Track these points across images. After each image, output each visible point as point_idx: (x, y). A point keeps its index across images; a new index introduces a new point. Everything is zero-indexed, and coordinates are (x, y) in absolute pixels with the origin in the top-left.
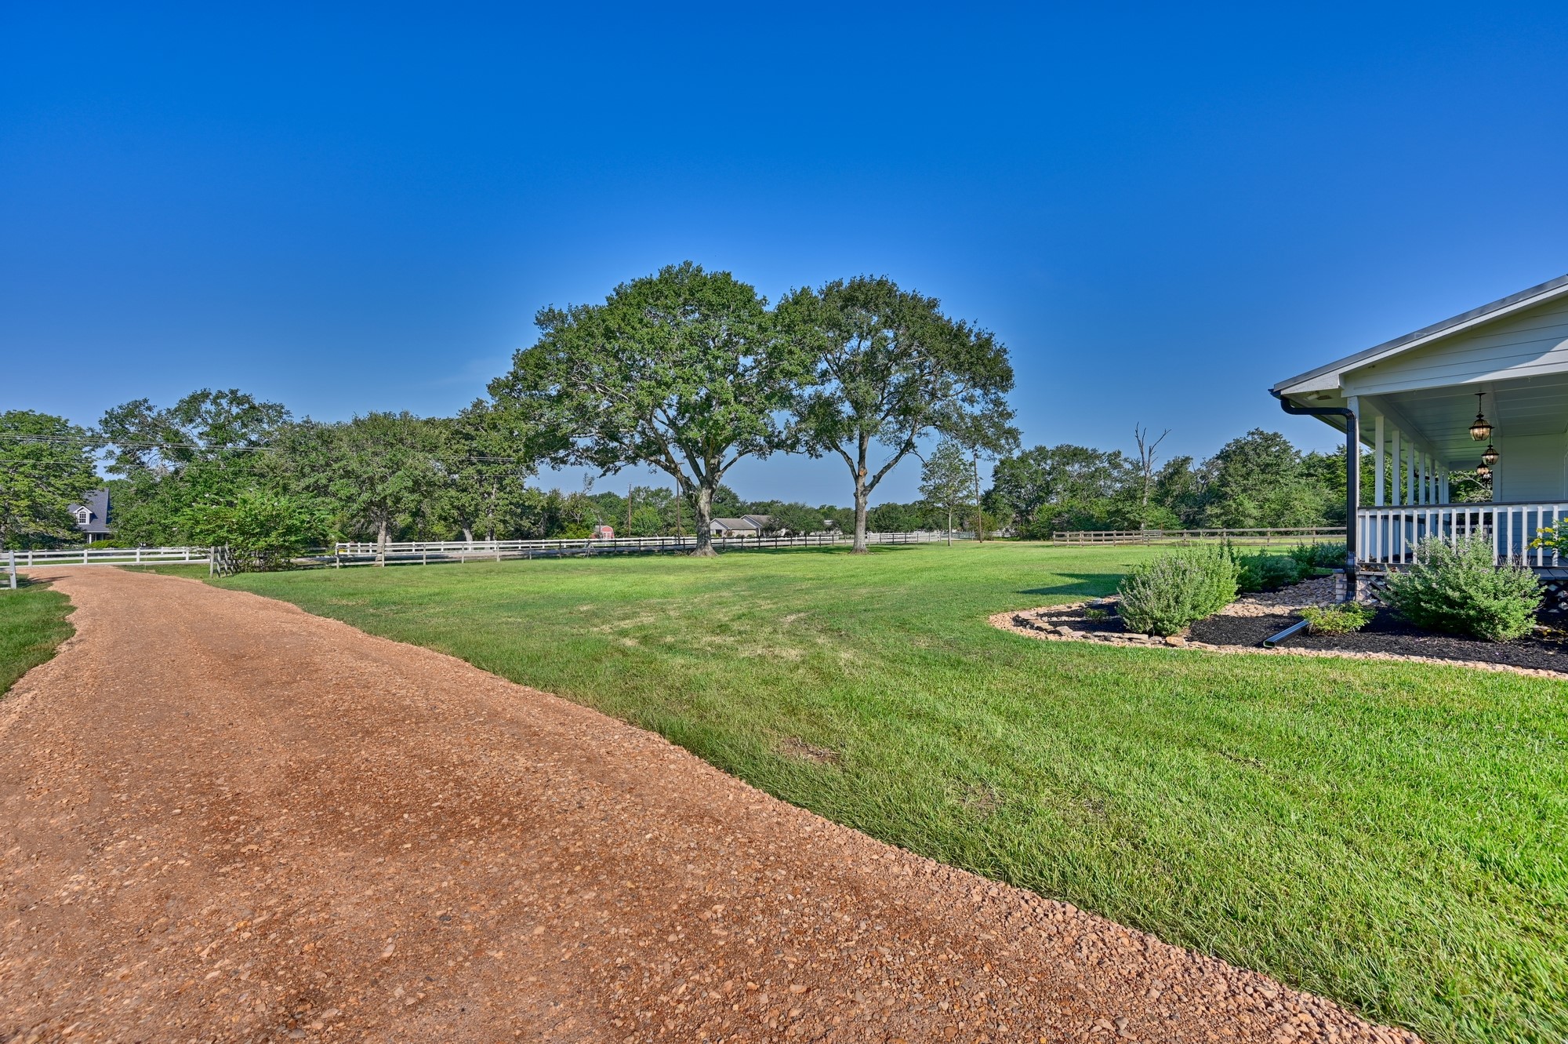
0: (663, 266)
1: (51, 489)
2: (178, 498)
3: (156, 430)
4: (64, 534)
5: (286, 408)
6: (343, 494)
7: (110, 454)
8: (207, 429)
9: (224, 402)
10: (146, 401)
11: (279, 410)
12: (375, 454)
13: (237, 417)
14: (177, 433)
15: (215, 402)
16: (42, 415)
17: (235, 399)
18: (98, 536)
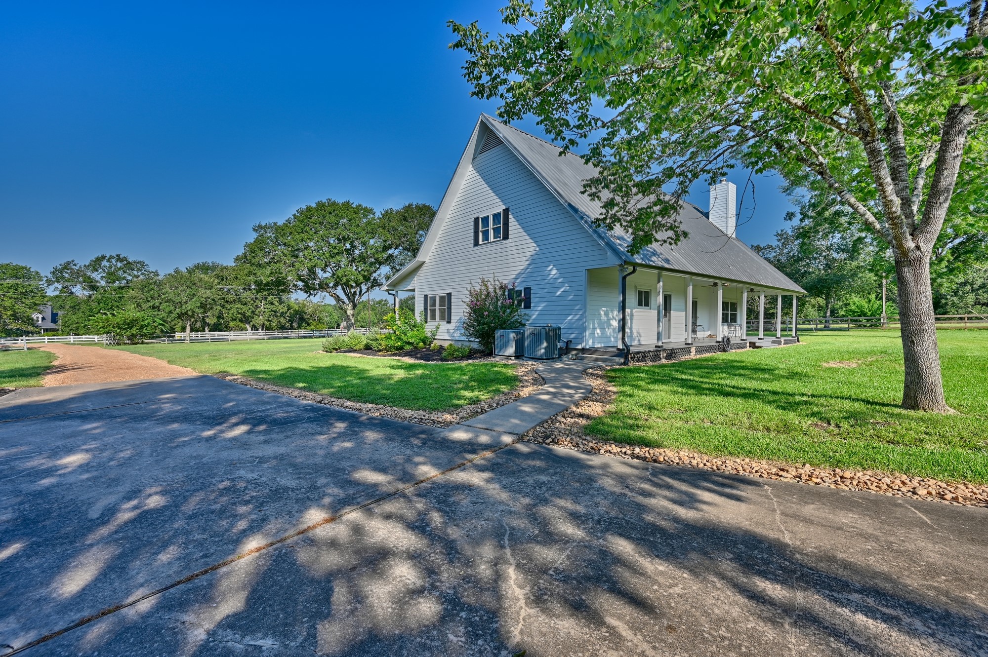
0: (317, 201)
1: (24, 305)
2: (91, 310)
3: (78, 276)
4: (30, 329)
5: (146, 263)
6: (167, 310)
7: (56, 288)
8: (104, 275)
9: (113, 261)
10: (73, 261)
11: (143, 264)
12: (182, 291)
13: (121, 268)
14: (89, 278)
15: (109, 261)
16: (17, 265)
17: (119, 259)
18: (46, 330)
